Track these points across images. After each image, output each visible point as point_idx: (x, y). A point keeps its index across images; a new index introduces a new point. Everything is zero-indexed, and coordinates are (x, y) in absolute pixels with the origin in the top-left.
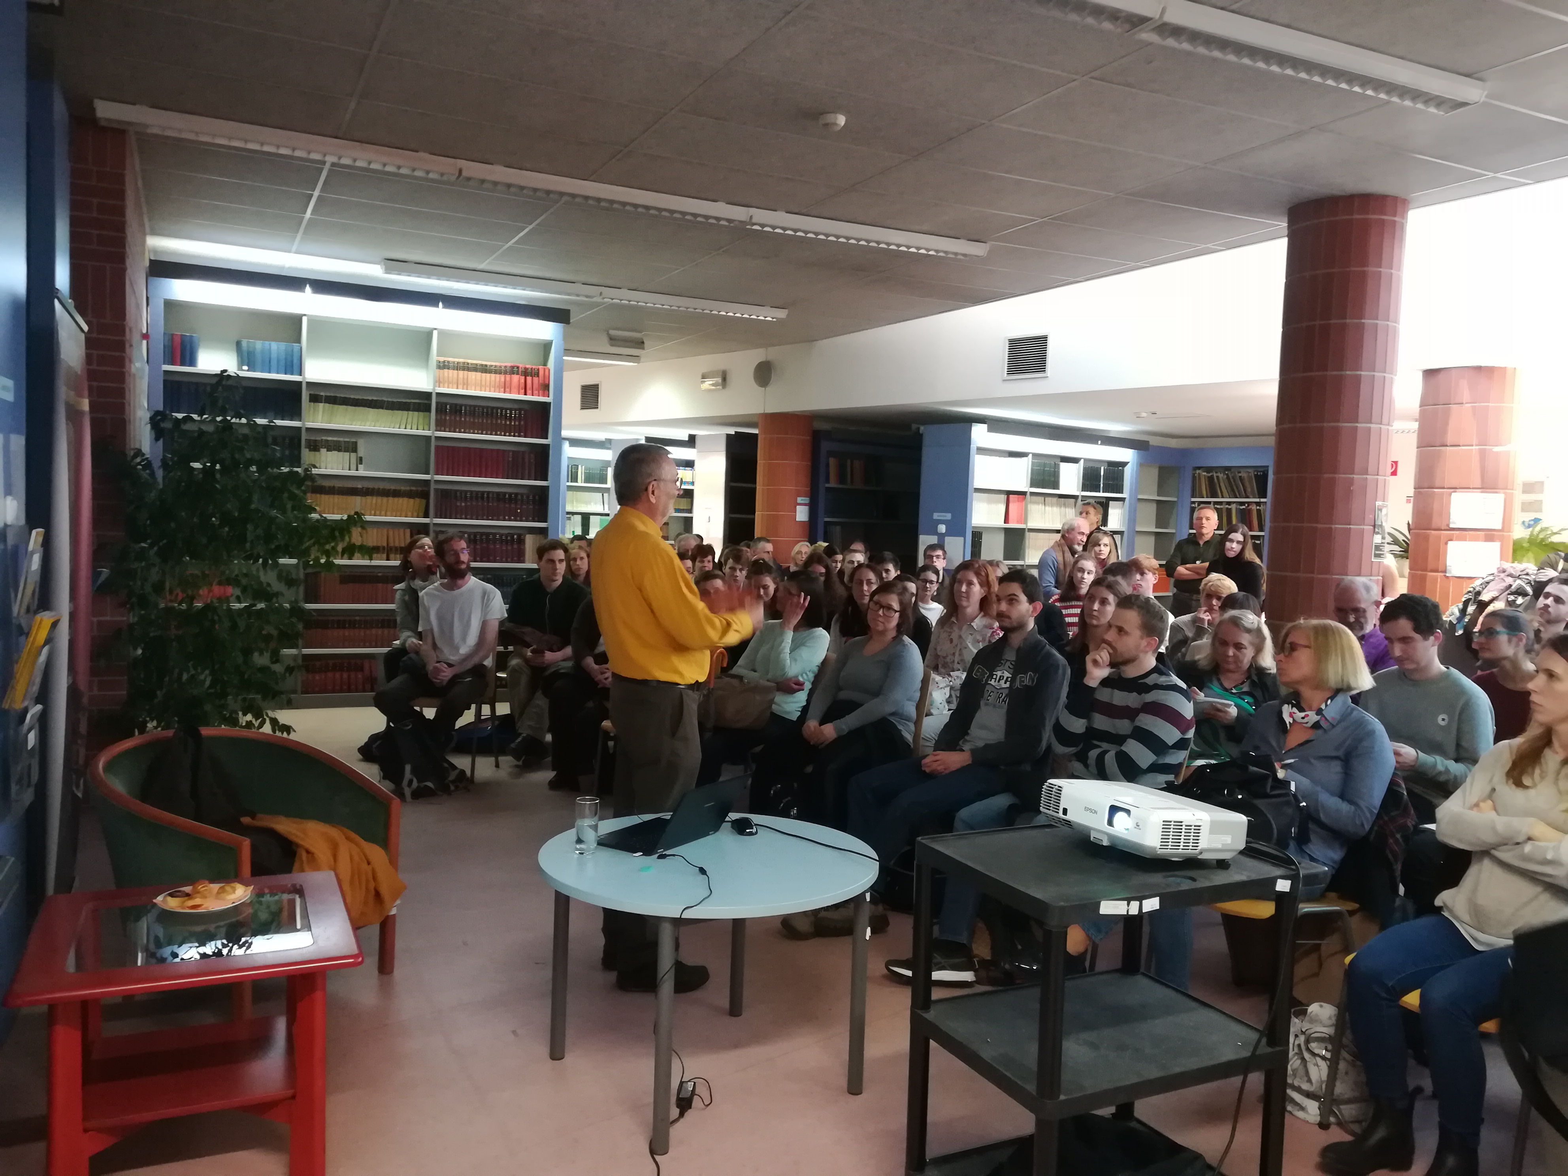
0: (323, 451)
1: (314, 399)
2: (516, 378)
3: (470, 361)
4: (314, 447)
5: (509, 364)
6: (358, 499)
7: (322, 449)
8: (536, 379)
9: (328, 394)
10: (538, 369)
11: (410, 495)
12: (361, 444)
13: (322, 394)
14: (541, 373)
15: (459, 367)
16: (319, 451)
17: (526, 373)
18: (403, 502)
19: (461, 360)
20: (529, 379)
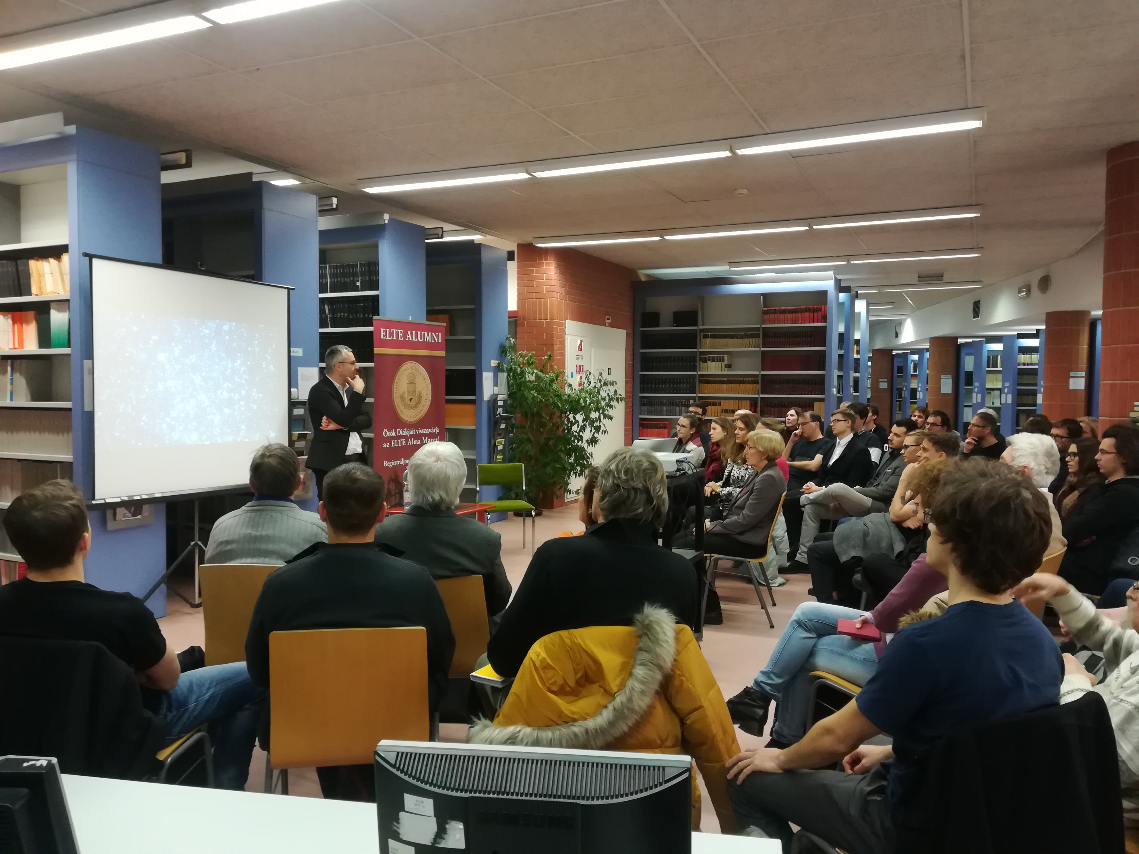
0: (709, 362)
1: (705, 337)
2: (807, 314)
3: (782, 308)
4: (705, 361)
5: (804, 307)
6: (725, 385)
7: (708, 362)
8: (820, 314)
9: (711, 334)
10: (821, 308)
11: (752, 382)
12: (726, 357)
13: (709, 334)
14: (823, 309)
15: (775, 312)
16: (707, 362)
17: (815, 310)
18: (749, 386)
19: (776, 308)
20: (816, 314)
